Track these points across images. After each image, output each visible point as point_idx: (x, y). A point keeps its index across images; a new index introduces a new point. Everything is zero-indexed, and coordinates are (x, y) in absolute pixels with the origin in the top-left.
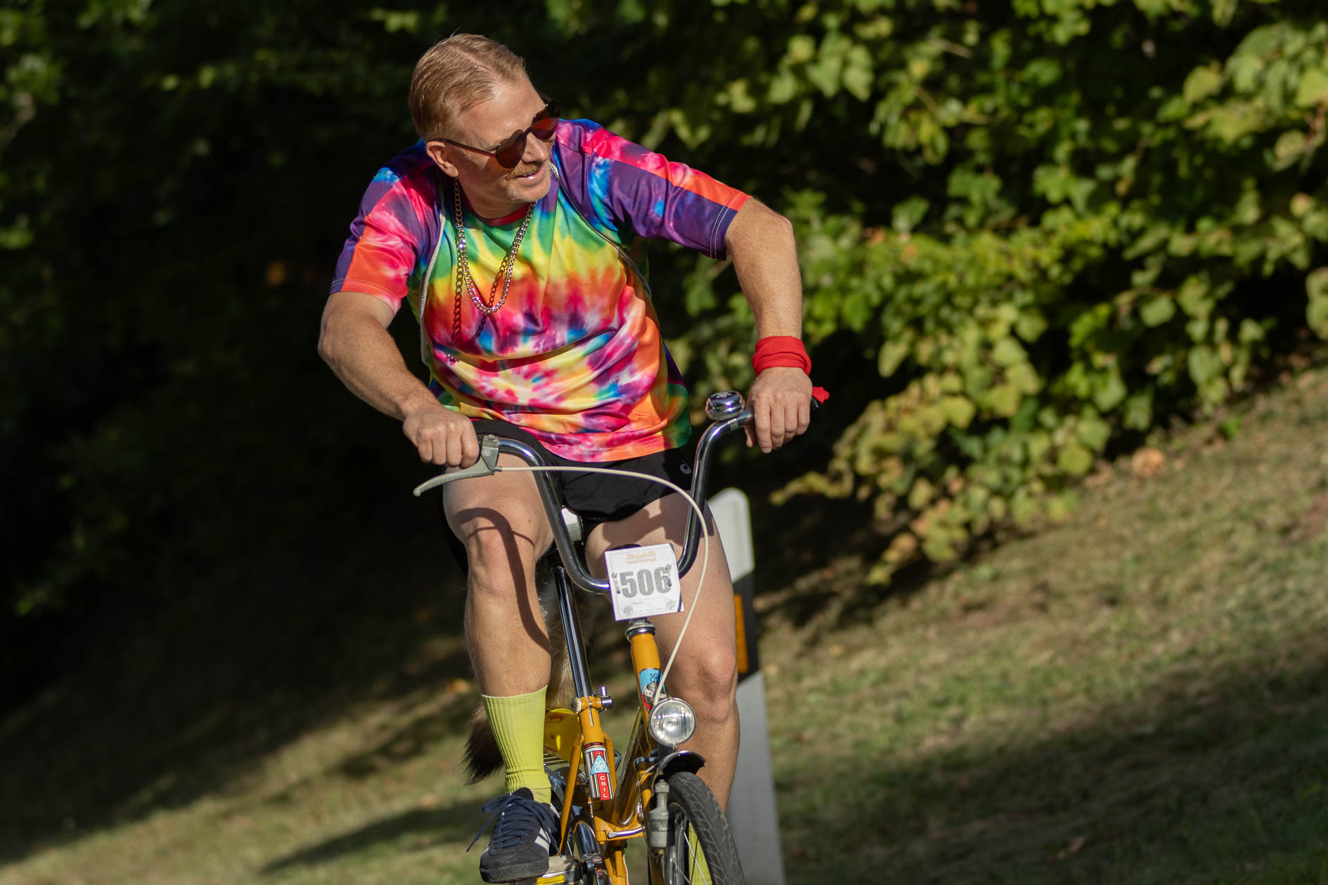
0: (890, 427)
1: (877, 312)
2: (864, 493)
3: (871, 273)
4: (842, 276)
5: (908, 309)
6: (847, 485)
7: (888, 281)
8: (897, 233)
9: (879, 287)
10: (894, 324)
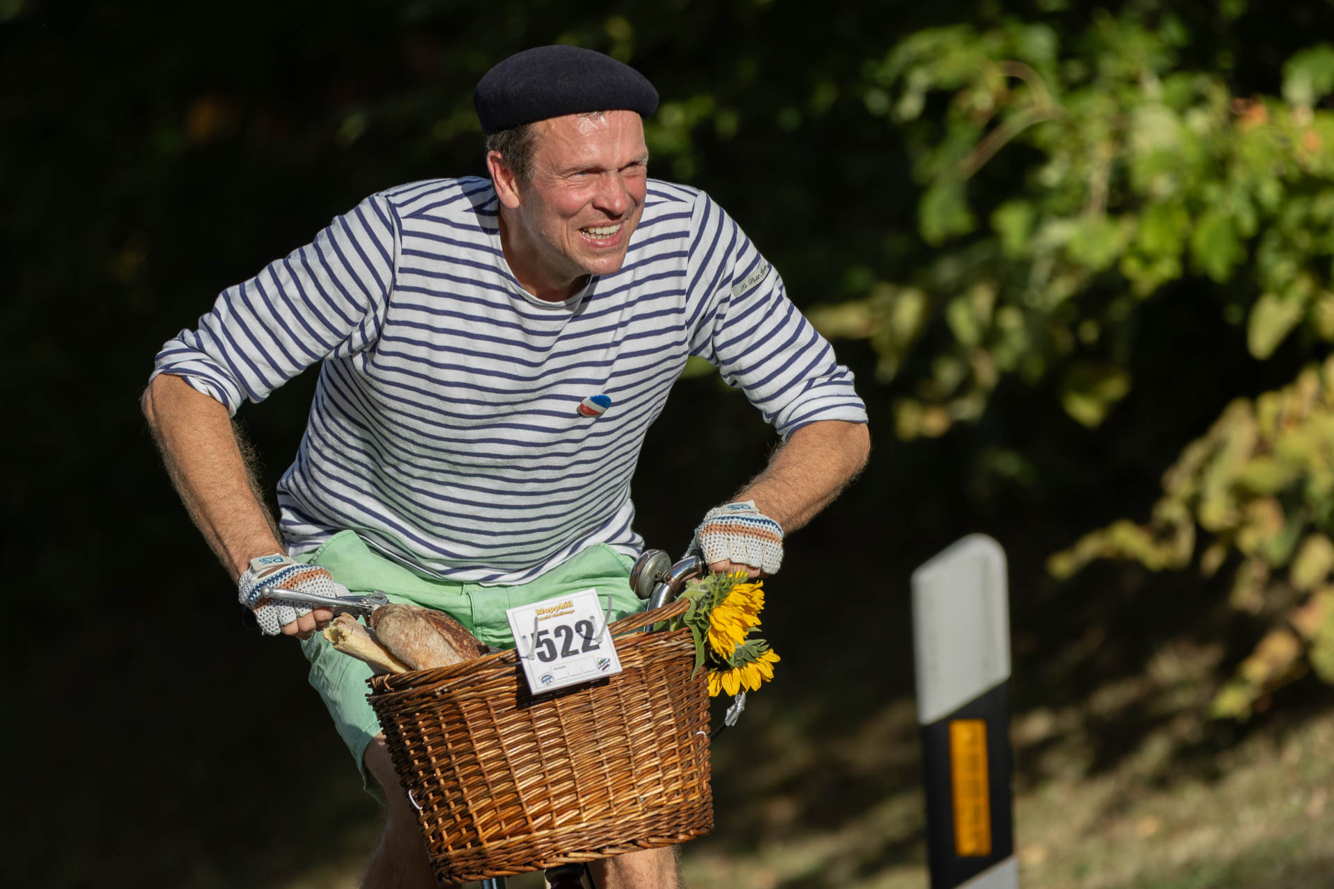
0: (1262, 448)
1: (1252, 245)
2: (1214, 559)
3: (1240, 176)
4: (1191, 181)
5: (1305, 241)
6: (1184, 545)
7: (1270, 192)
8: (1290, 107)
9: (1255, 201)
10: (1279, 267)
